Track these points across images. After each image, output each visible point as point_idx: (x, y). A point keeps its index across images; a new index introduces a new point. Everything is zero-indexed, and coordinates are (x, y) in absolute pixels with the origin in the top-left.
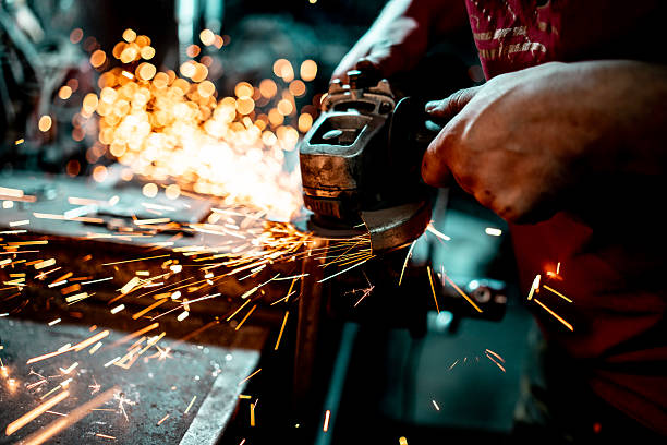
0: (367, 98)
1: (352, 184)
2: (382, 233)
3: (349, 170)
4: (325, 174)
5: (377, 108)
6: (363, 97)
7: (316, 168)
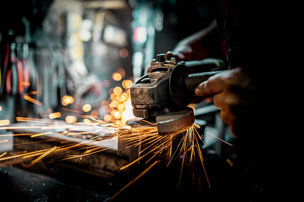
0: (165, 66)
1: (151, 101)
2: (163, 124)
3: (150, 94)
4: (140, 97)
5: (169, 70)
6: (163, 66)
7: (136, 94)
